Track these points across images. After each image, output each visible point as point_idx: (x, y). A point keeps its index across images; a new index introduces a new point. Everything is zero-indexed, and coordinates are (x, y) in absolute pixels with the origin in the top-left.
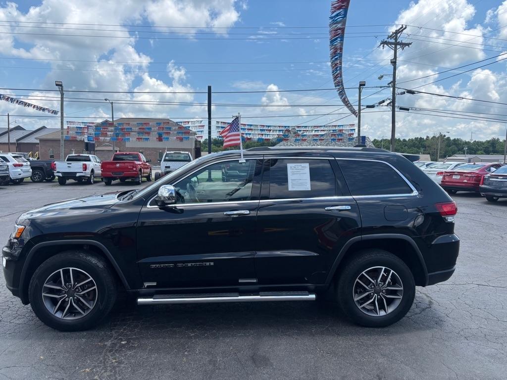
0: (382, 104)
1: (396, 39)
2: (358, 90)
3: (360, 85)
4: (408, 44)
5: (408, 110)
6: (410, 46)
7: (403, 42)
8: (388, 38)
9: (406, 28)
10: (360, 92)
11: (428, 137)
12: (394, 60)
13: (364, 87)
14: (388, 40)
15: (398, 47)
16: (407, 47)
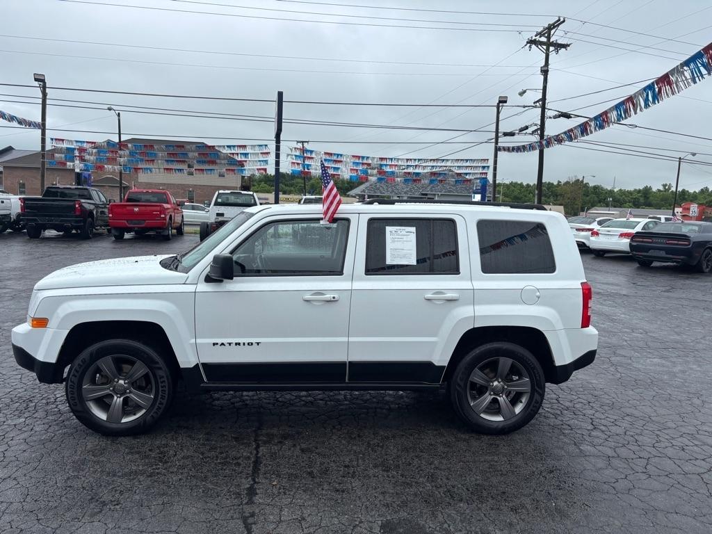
0: (524, 132)
1: (549, 38)
2: (495, 109)
3: (500, 102)
4: (565, 46)
6: (568, 48)
7: (559, 42)
8: (536, 36)
9: (564, 21)
10: (498, 113)
11: (559, 182)
12: (546, 69)
13: (505, 104)
14: (538, 38)
15: (552, 48)
16: (563, 50)
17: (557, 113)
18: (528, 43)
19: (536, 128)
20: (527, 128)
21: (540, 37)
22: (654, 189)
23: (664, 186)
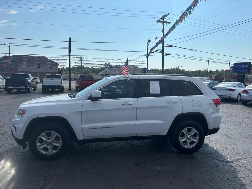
0: (157, 52)
1: (164, 20)
3: (148, 41)
5: (169, 55)
6: (170, 23)
7: (167, 21)
8: (160, 19)
9: (168, 14)
10: (148, 45)
11: (171, 69)
12: (163, 30)
13: (150, 42)
14: (160, 20)
15: (165, 24)
16: (169, 24)
17: (168, 45)
18: (157, 21)
19: (161, 50)
20: (158, 50)
21: (161, 20)
22: (201, 71)
23: (205, 69)
